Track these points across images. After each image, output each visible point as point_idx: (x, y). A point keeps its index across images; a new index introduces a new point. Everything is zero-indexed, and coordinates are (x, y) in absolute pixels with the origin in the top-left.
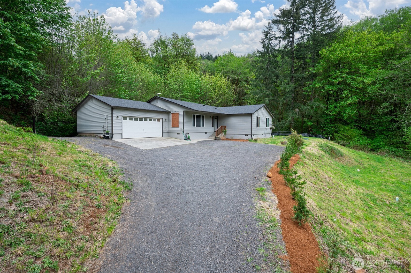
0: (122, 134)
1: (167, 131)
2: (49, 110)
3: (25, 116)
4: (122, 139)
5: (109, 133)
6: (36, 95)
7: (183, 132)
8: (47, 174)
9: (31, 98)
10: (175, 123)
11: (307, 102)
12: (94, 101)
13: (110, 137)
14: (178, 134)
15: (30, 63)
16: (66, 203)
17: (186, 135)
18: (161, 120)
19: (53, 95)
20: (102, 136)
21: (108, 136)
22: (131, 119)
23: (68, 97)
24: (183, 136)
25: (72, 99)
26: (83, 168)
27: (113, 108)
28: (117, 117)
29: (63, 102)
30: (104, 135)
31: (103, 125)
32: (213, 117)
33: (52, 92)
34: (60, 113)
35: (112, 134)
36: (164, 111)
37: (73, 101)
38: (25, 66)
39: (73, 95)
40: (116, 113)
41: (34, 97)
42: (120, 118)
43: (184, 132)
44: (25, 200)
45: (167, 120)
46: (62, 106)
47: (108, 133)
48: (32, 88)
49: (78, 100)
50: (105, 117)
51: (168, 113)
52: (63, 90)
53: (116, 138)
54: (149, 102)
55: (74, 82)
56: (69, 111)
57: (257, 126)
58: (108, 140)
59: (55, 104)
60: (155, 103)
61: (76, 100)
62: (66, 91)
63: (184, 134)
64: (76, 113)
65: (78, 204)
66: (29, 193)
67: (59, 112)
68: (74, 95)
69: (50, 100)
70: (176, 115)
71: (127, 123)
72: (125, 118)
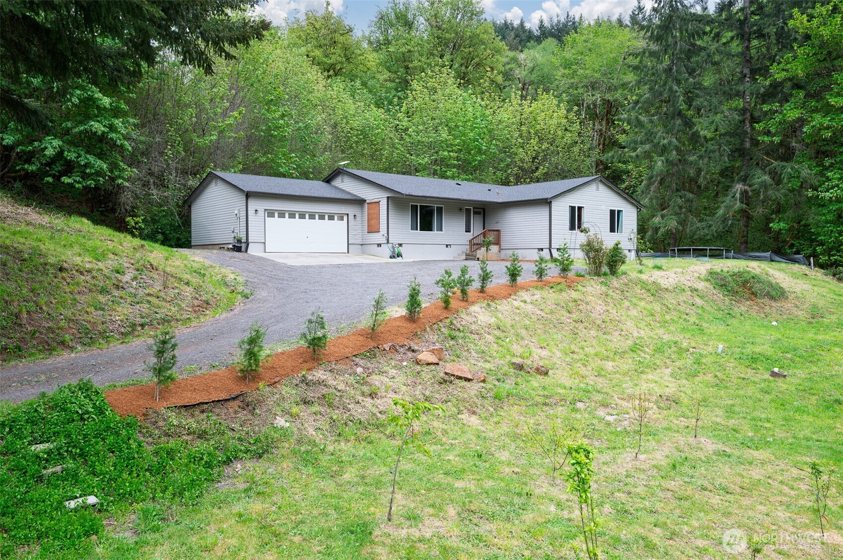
0: (264, 243)
1: (359, 241)
2: (145, 204)
3: (105, 216)
4: (265, 252)
5: (243, 241)
6: (127, 175)
7: (386, 242)
8: (157, 270)
9: (120, 181)
10: (373, 222)
11: (772, 163)
12: (220, 183)
13: (243, 249)
14: (379, 245)
15: (118, 122)
16: (176, 291)
17: (393, 248)
18: (345, 218)
19: (151, 174)
20: (231, 246)
21: (239, 247)
22: (282, 215)
23: (176, 176)
24: (386, 250)
25: (183, 181)
26: (195, 274)
27: (248, 195)
28: (256, 211)
29: (168, 187)
30: (233, 246)
31: (232, 227)
32: (468, 211)
33: (150, 169)
34: (162, 208)
35: (247, 243)
36: (354, 198)
37: (185, 186)
38: (112, 128)
39: (184, 173)
40: (253, 204)
41: (124, 179)
42: (261, 213)
43: (388, 242)
44: (142, 281)
45: (358, 218)
46: (166, 194)
47: (239, 241)
48: (121, 164)
49: (193, 182)
50: (236, 212)
51: (360, 202)
52: (168, 165)
53: (254, 250)
54: (328, 180)
55: (187, 145)
56: (177, 204)
57: (572, 228)
58: (240, 253)
59: (155, 192)
60: (338, 182)
61: (190, 183)
62: (173, 165)
63: (390, 245)
64: (190, 207)
65: (187, 294)
66: (145, 277)
67: (162, 206)
68: (187, 173)
69: (146, 185)
70: (374, 205)
71: (274, 223)
72: (271, 214)
